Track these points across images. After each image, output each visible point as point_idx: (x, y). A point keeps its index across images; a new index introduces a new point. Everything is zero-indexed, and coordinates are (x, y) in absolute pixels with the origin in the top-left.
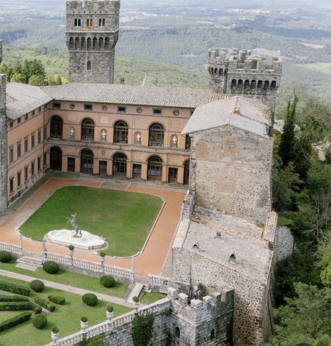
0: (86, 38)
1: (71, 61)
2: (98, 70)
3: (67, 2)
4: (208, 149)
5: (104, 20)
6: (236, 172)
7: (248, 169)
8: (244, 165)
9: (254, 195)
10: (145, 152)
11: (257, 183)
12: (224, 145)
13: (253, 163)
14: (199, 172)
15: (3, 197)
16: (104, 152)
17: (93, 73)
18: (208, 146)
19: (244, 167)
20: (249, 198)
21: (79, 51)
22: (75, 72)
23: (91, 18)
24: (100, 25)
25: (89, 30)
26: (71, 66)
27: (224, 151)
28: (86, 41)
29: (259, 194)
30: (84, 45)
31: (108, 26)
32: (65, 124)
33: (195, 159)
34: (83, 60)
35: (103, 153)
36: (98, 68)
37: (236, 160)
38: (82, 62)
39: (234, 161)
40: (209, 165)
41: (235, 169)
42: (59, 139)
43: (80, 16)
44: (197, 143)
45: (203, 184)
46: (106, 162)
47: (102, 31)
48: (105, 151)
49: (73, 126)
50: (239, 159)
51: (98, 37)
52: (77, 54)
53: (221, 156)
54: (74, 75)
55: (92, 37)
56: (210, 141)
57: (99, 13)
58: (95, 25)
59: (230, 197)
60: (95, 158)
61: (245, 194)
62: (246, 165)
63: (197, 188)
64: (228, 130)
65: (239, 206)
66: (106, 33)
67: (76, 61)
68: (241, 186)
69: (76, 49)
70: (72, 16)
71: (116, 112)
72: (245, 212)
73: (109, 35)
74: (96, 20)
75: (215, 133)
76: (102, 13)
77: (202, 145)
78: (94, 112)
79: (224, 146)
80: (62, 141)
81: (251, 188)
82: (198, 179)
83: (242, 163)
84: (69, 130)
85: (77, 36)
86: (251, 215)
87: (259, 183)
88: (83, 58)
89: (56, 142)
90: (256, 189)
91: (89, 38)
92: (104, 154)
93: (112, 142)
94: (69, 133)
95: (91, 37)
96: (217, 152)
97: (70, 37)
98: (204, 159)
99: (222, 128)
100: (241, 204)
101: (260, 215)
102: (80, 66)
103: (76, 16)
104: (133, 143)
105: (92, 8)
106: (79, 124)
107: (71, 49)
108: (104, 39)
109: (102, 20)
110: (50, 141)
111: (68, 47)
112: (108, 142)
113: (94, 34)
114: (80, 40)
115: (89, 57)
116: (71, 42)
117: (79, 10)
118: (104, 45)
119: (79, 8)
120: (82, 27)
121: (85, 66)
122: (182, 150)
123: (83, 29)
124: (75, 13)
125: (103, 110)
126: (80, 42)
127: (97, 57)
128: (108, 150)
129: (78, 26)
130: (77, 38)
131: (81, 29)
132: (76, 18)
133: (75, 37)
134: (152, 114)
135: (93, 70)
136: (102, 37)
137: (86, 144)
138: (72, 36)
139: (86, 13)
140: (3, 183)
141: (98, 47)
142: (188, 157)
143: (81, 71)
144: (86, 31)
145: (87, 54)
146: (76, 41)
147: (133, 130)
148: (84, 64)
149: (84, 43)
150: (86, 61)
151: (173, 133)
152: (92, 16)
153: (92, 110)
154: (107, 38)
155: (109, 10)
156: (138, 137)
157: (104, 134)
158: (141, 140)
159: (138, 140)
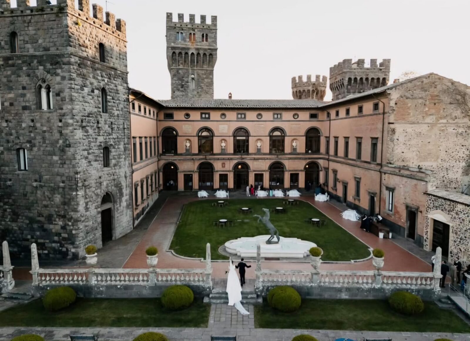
0: (190, 54)
1: (174, 78)
2: (202, 88)
3: (167, 13)
4: (409, 108)
5: (207, 35)
6: (441, 135)
7: (454, 129)
8: (450, 125)
9: (459, 162)
10: (267, 159)
11: (463, 146)
12: (428, 100)
13: (460, 121)
14: (398, 139)
15: (128, 211)
16: (224, 163)
17: (197, 91)
18: (409, 105)
19: (450, 128)
20: (454, 166)
21: (182, 68)
22: (178, 90)
23: (194, 32)
24: (203, 41)
25: (192, 45)
26: (174, 84)
27: (427, 109)
28: (190, 56)
29: (465, 160)
30: (187, 62)
31: (211, 42)
32: (180, 136)
33: (393, 123)
34: (187, 77)
35: (224, 165)
36: (203, 86)
37: (441, 118)
38: (186, 80)
39: (439, 121)
40: (410, 128)
41: (440, 130)
42: (173, 155)
43: (183, 30)
44: (396, 101)
45: (402, 154)
46: (227, 175)
48: (226, 163)
50: (445, 117)
51: (201, 52)
52: (180, 71)
53: (424, 115)
54: (177, 93)
55: (195, 53)
56: (411, 97)
57: (202, 27)
58: (198, 40)
59: (433, 167)
60: (215, 172)
61: (450, 161)
62: (451, 124)
63: (396, 161)
64: (433, 81)
65: (443, 177)
66: (209, 49)
67: (179, 79)
68: (446, 152)
69: (179, 65)
71: (236, 119)
72: (450, 183)
73: (212, 51)
74: (198, 35)
75: (418, 85)
76: (205, 27)
77: (402, 104)
78: (212, 121)
79: (427, 103)
80: (177, 156)
81: (457, 153)
82: (397, 149)
83: (448, 123)
84: (185, 143)
85: (180, 51)
86: (456, 186)
87: (465, 146)
88: (186, 75)
89: (170, 158)
90: (462, 153)
91: (193, 54)
92: (224, 167)
93: (232, 152)
94: (185, 147)
96: (419, 110)
98: (403, 122)
99: (426, 78)
100: (445, 174)
101: (465, 185)
102: (184, 84)
103: (178, 29)
104: (254, 152)
105: (194, 22)
106: (195, 135)
107: (174, 65)
108: (208, 55)
109: (205, 35)
110: (163, 157)
111: (171, 63)
112: (229, 152)
113: (197, 49)
114: (183, 56)
115: (193, 74)
116: (174, 57)
117: (180, 23)
118: (208, 61)
119: (181, 21)
120: (185, 41)
121: (189, 84)
122: (302, 154)
123: (186, 43)
124: (177, 25)
125: (221, 117)
126: (183, 57)
127: (201, 75)
128: (228, 161)
129: (180, 40)
130: (180, 53)
131: (184, 43)
132: (177, 31)
133: (177, 51)
134: (272, 119)
135: (198, 88)
136: (206, 53)
137: (204, 157)
138: (174, 50)
139: (189, 26)
140: (127, 188)
141: (202, 63)
142: (308, 161)
143: (185, 89)
144: (189, 45)
145: (190, 71)
146: (179, 56)
147: (254, 137)
148: (187, 82)
149: (187, 60)
150: (190, 79)
151: (293, 138)
152: (194, 30)
153: (210, 119)
154: (211, 54)
155: (211, 25)
156: (259, 144)
157: (223, 144)
158: (261, 147)
159: (259, 148)
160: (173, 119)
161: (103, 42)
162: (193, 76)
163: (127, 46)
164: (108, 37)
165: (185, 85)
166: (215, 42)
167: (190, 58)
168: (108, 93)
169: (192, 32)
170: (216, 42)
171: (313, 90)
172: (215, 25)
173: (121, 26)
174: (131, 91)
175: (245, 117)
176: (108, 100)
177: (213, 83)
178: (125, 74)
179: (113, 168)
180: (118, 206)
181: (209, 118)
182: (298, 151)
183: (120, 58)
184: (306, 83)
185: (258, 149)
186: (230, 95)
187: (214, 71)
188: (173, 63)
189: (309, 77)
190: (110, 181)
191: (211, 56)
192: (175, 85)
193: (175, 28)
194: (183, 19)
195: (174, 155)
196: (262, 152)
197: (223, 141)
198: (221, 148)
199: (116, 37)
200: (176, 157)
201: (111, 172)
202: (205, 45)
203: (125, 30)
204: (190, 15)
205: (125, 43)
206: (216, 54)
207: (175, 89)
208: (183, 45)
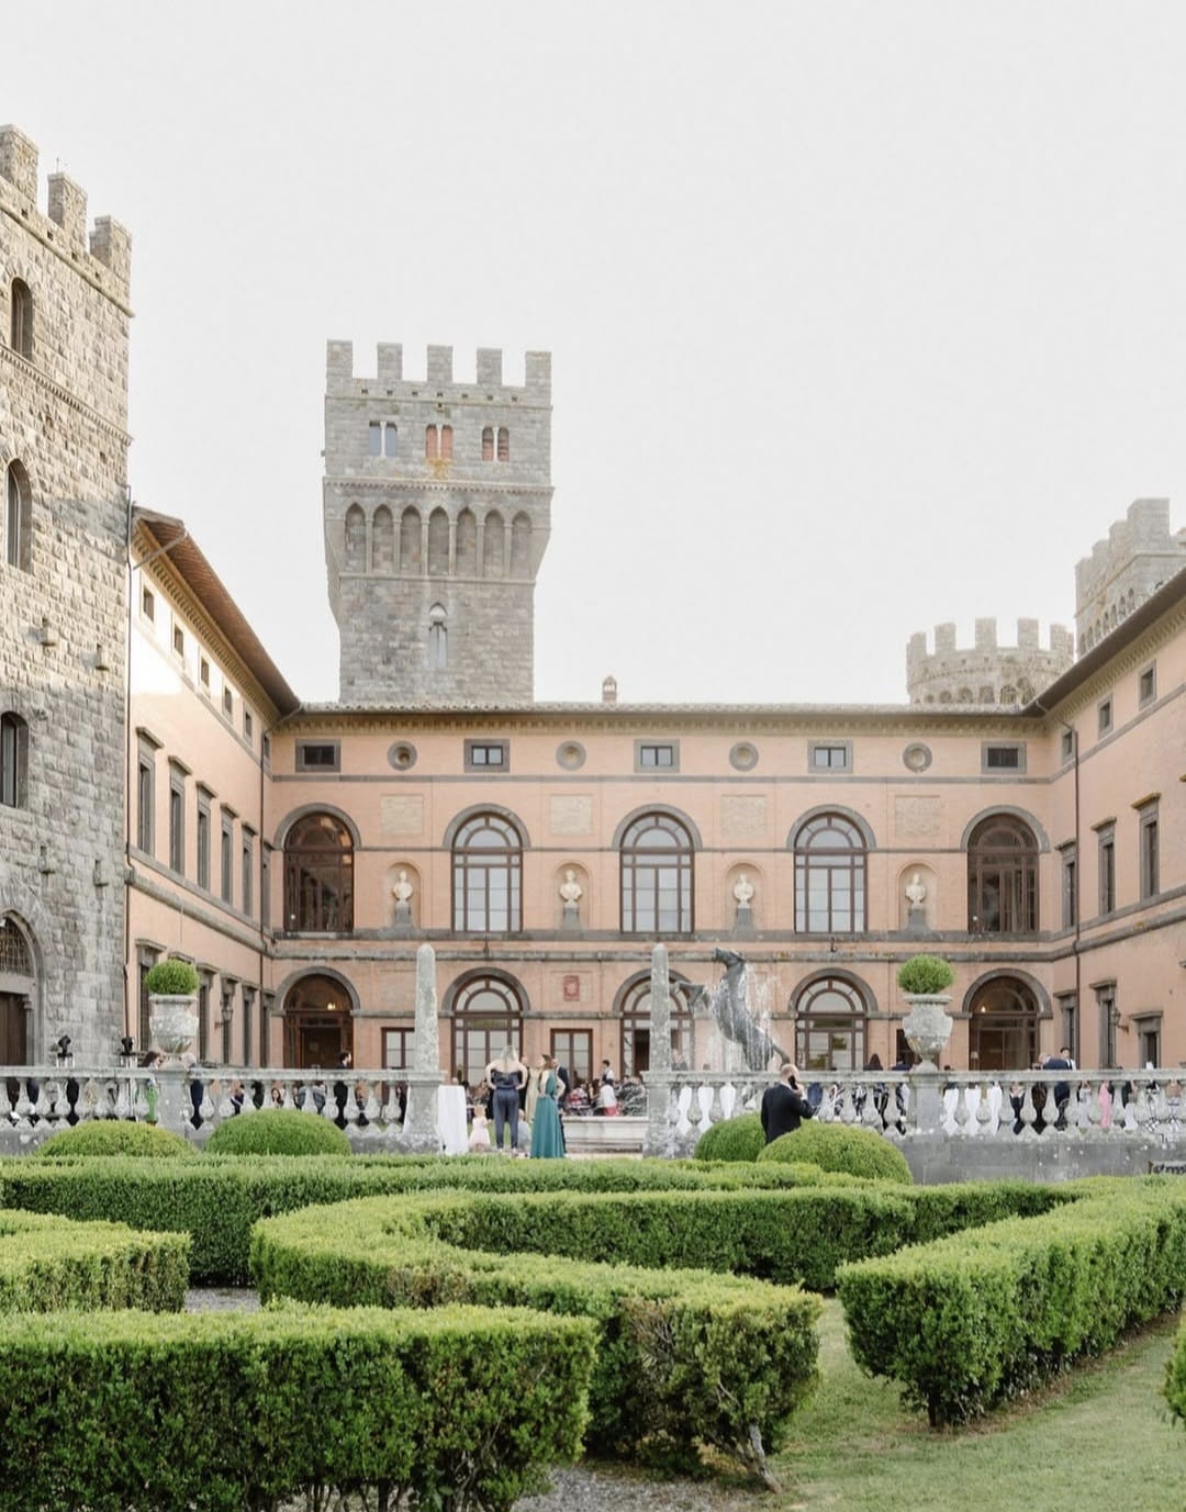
0: (426, 513)
1: (354, 620)
2: (481, 664)
3: (331, 344)
5: (504, 431)
10: (785, 959)
16: (576, 979)
17: (457, 677)
21: (390, 574)
22: (370, 671)
23: (447, 422)
24: (486, 457)
25: (435, 476)
26: (353, 646)
28: (425, 521)
30: (414, 549)
31: (523, 462)
32: (367, 849)
34: (410, 617)
35: (572, 987)
36: (484, 656)
38: (406, 629)
42: (333, 934)
43: (396, 412)
46: (587, 1033)
47: (498, 480)
48: (583, 978)
49: (410, 857)
51: (479, 507)
52: (380, 591)
54: (366, 687)
55: (452, 508)
57: (483, 400)
58: (464, 455)
60: (529, 1017)
66: (516, 492)
67: (376, 624)
69: (375, 565)
70: (358, 408)
71: (631, 772)
73: (529, 502)
74: (467, 434)
76: (497, 399)
78: (516, 779)
80: (350, 944)
85: (384, 500)
88: (408, 609)
89: (319, 950)
91: (438, 512)
92: (576, 995)
93: (613, 923)
95: (445, 507)
97: (349, 503)
102: (395, 644)
103: (378, 407)
104: (719, 926)
105: (449, 377)
106: (438, 843)
107: (353, 563)
108: (508, 516)
109: (496, 430)
110: (286, 946)
111: (340, 553)
112: (596, 924)
113: (461, 492)
114: (397, 519)
115: (438, 604)
116: (353, 531)
117: (386, 381)
118: (508, 546)
119: (389, 373)
120: (406, 459)
121: (421, 645)
122: (954, 937)
123: (411, 467)
124: (372, 393)
125: (561, 763)
126: (397, 528)
127: (474, 605)
128: (594, 966)
129: (383, 456)
130: (383, 510)
131: (402, 468)
132: (373, 417)
133: (369, 504)
134: (804, 771)
135: (459, 664)
136: (500, 508)
137: (479, 947)
138: (356, 499)
139: (424, 396)
140: (103, 939)
141: (480, 559)
142: (984, 969)
143: (400, 670)
144: (424, 475)
145: (428, 591)
146: (375, 525)
147: (718, 856)
148: (413, 638)
149: (411, 540)
150: (426, 623)
151: (907, 859)
152: (448, 414)
153: (507, 770)
154: (522, 516)
155: (526, 390)
156: (743, 889)
157: (571, 889)
158: (756, 906)
159: (744, 905)
160: (339, 770)
161: (30, 282)
162: (438, 613)
163: (130, 333)
164: (52, 269)
165: (400, 652)
166: (543, 462)
167: (425, 529)
168: (37, 491)
169: (439, 421)
170: (548, 463)
171: (1007, 688)
172: (544, 391)
173: (111, 247)
174: (138, 517)
175: (673, 762)
176: (34, 516)
177: (530, 644)
178: (118, 443)
179: (44, 820)
180: (60, 998)
181: (503, 765)
182: (934, 923)
183: (97, 366)
184: (973, 654)
185: (737, 912)
186: (608, 688)
187: (537, 590)
188: (350, 555)
189: (986, 630)
190: (27, 872)
191: (521, 525)
192: (355, 651)
193: (363, 403)
194: (400, 368)
195: (340, 938)
196: (759, 925)
197: (570, 874)
198: (559, 905)
199: (84, 277)
200: (346, 948)
201: (31, 831)
202: (493, 475)
203: (127, 267)
204: (430, 348)
205: (123, 316)
206: (547, 513)
207: (357, 666)
208: (397, 473)
